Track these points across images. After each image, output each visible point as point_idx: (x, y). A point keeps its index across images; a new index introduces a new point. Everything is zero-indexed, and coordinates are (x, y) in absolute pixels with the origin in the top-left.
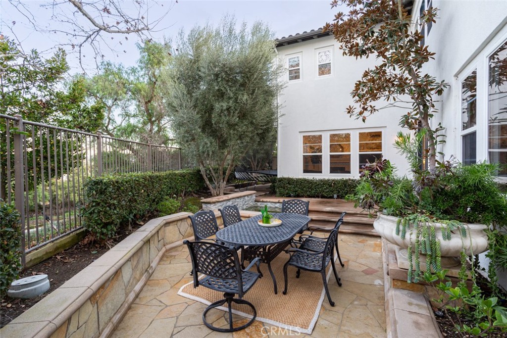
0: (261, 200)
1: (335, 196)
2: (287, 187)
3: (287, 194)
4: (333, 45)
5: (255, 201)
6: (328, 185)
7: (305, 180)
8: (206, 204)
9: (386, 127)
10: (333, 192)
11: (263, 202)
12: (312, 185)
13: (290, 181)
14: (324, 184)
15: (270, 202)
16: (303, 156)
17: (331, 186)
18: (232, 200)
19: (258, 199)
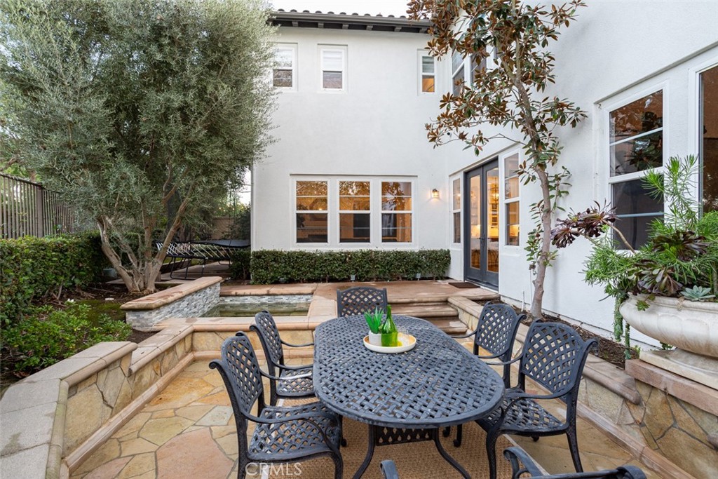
0: (233, 293)
1: (353, 277)
2: (272, 265)
3: (271, 280)
4: (347, 45)
5: (221, 296)
6: (341, 260)
7: (302, 254)
8: (137, 314)
9: (417, 176)
10: (347, 271)
11: (236, 295)
12: (315, 261)
13: (276, 256)
14: (334, 259)
15: (250, 295)
16: (297, 214)
17: (345, 262)
18: (188, 298)
19: (227, 290)
